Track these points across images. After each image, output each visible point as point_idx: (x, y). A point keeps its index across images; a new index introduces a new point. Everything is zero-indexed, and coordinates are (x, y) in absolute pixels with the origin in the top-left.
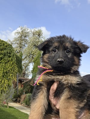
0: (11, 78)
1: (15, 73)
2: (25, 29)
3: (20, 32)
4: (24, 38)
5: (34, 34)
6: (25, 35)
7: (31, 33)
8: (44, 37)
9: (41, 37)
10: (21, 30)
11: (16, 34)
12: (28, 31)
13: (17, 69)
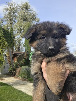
0: (2, 53)
1: (5, 48)
2: (13, 4)
3: (8, 8)
4: (13, 14)
5: (22, 9)
6: (13, 11)
7: (19, 7)
8: (32, 9)
9: (29, 10)
10: (9, 5)
11: (5, 10)
12: (16, 7)
13: (6, 44)
